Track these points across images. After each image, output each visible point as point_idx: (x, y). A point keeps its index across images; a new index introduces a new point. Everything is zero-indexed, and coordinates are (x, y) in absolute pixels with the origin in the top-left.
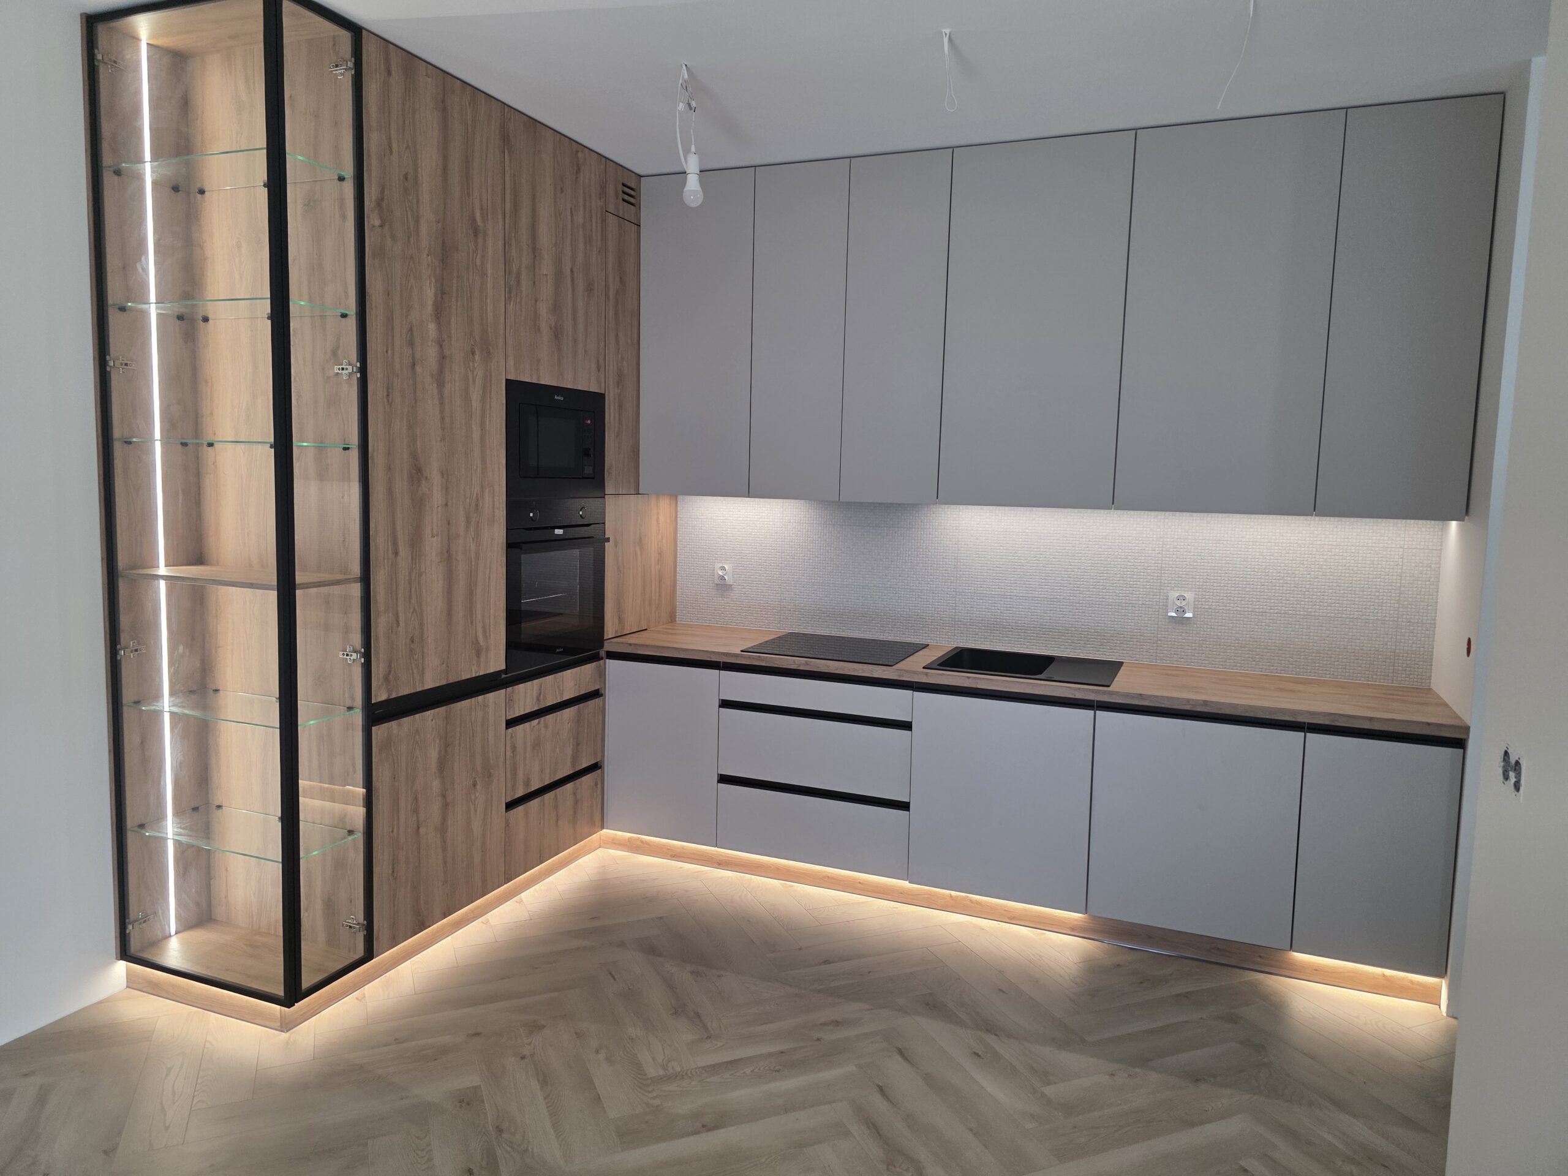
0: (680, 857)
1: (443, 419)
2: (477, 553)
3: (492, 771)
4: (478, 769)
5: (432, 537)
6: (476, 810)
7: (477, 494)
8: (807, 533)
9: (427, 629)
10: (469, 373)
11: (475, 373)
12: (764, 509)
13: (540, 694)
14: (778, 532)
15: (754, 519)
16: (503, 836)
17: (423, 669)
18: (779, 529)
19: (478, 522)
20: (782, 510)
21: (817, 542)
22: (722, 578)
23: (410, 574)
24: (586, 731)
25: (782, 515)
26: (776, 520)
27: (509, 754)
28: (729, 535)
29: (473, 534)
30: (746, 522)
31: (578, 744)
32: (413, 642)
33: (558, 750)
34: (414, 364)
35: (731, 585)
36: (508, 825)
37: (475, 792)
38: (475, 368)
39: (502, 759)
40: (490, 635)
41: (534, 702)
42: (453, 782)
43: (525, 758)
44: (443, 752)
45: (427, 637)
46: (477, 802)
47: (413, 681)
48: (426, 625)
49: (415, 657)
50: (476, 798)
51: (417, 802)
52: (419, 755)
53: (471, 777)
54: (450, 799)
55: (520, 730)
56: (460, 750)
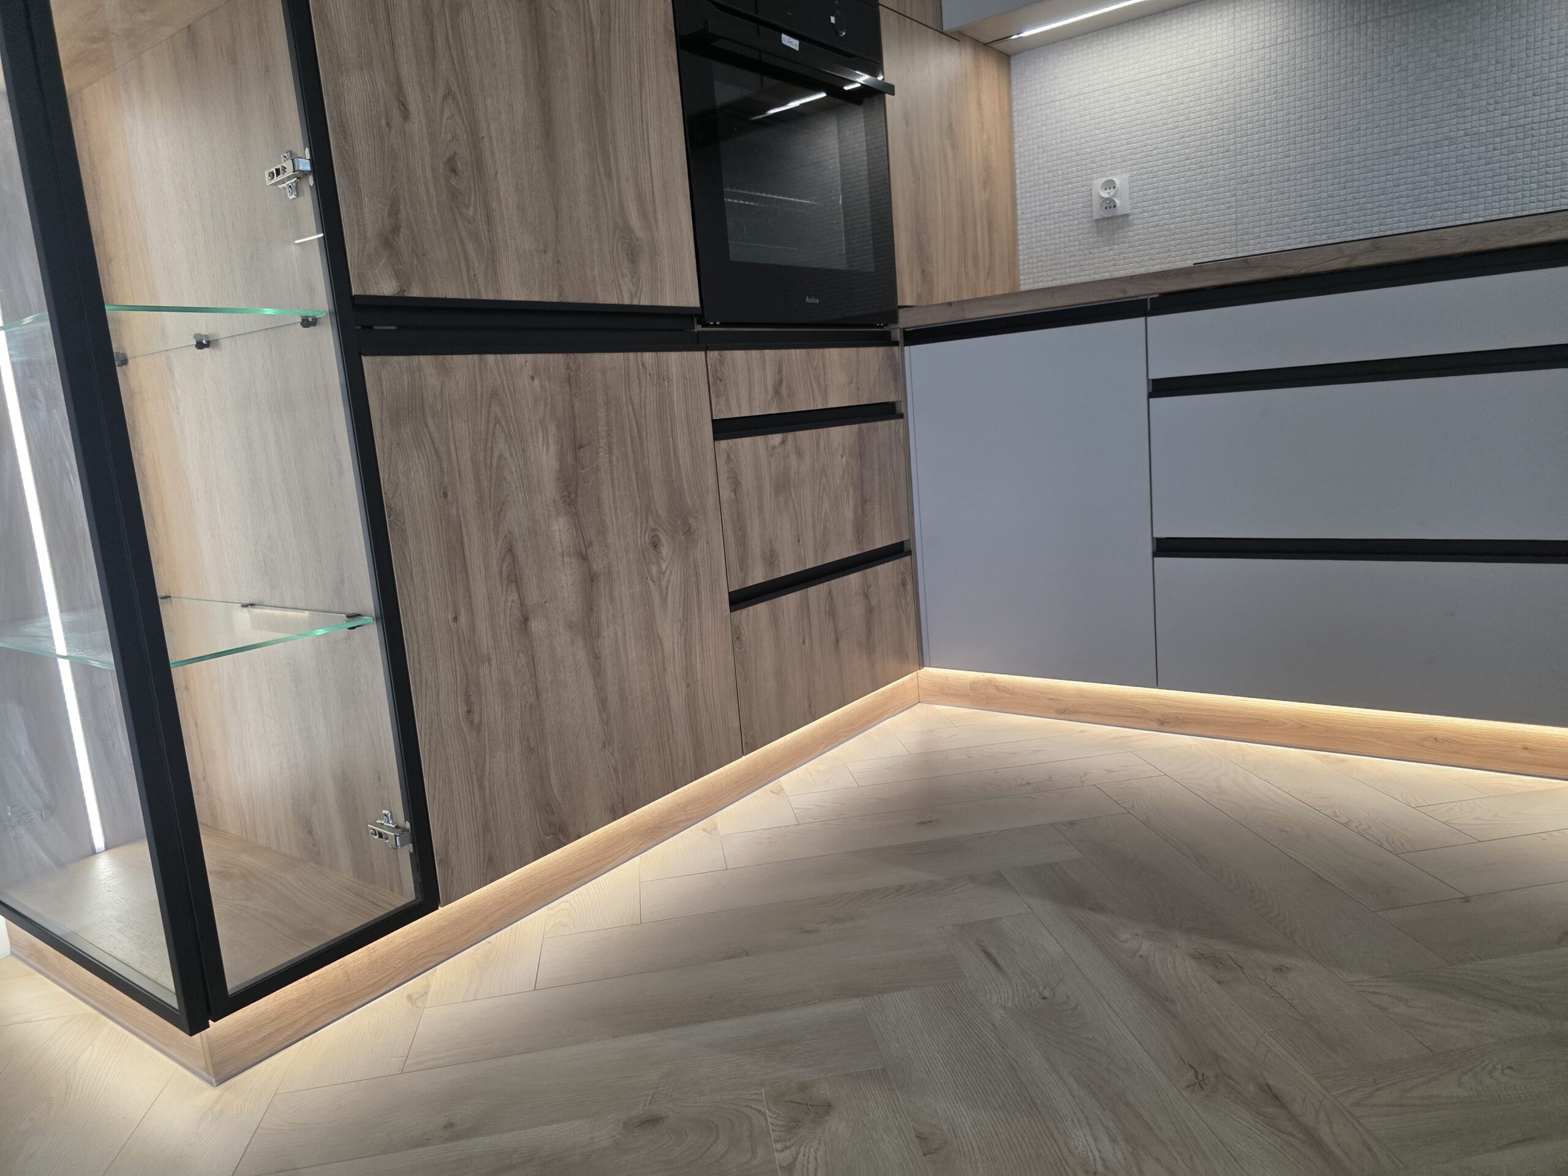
0: (1075, 712)
3: (691, 521)
4: (660, 512)
6: (664, 599)
8: (1292, 62)
9: (493, 154)
12: (1191, 39)
13: (781, 382)
14: (1225, 78)
15: (1169, 68)
16: (731, 658)
18: (1226, 73)
20: (1231, 29)
21: (1317, 75)
22: (1110, 204)
24: (876, 478)
25: (1232, 41)
26: (1219, 56)
27: (726, 494)
28: (1117, 116)
30: (1153, 79)
31: (864, 501)
33: (826, 505)
35: (1127, 215)
36: (738, 638)
37: (658, 561)
39: (711, 500)
40: (656, 220)
41: (769, 397)
42: (602, 531)
43: (761, 508)
44: (569, 459)
45: (492, 171)
46: (664, 583)
47: (468, 270)
48: (486, 139)
49: (464, 211)
50: (662, 573)
51: (514, 559)
52: (507, 455)
53: (644, 525)
54: (598, 566)
55: (745, 445)
56: (611, 461)
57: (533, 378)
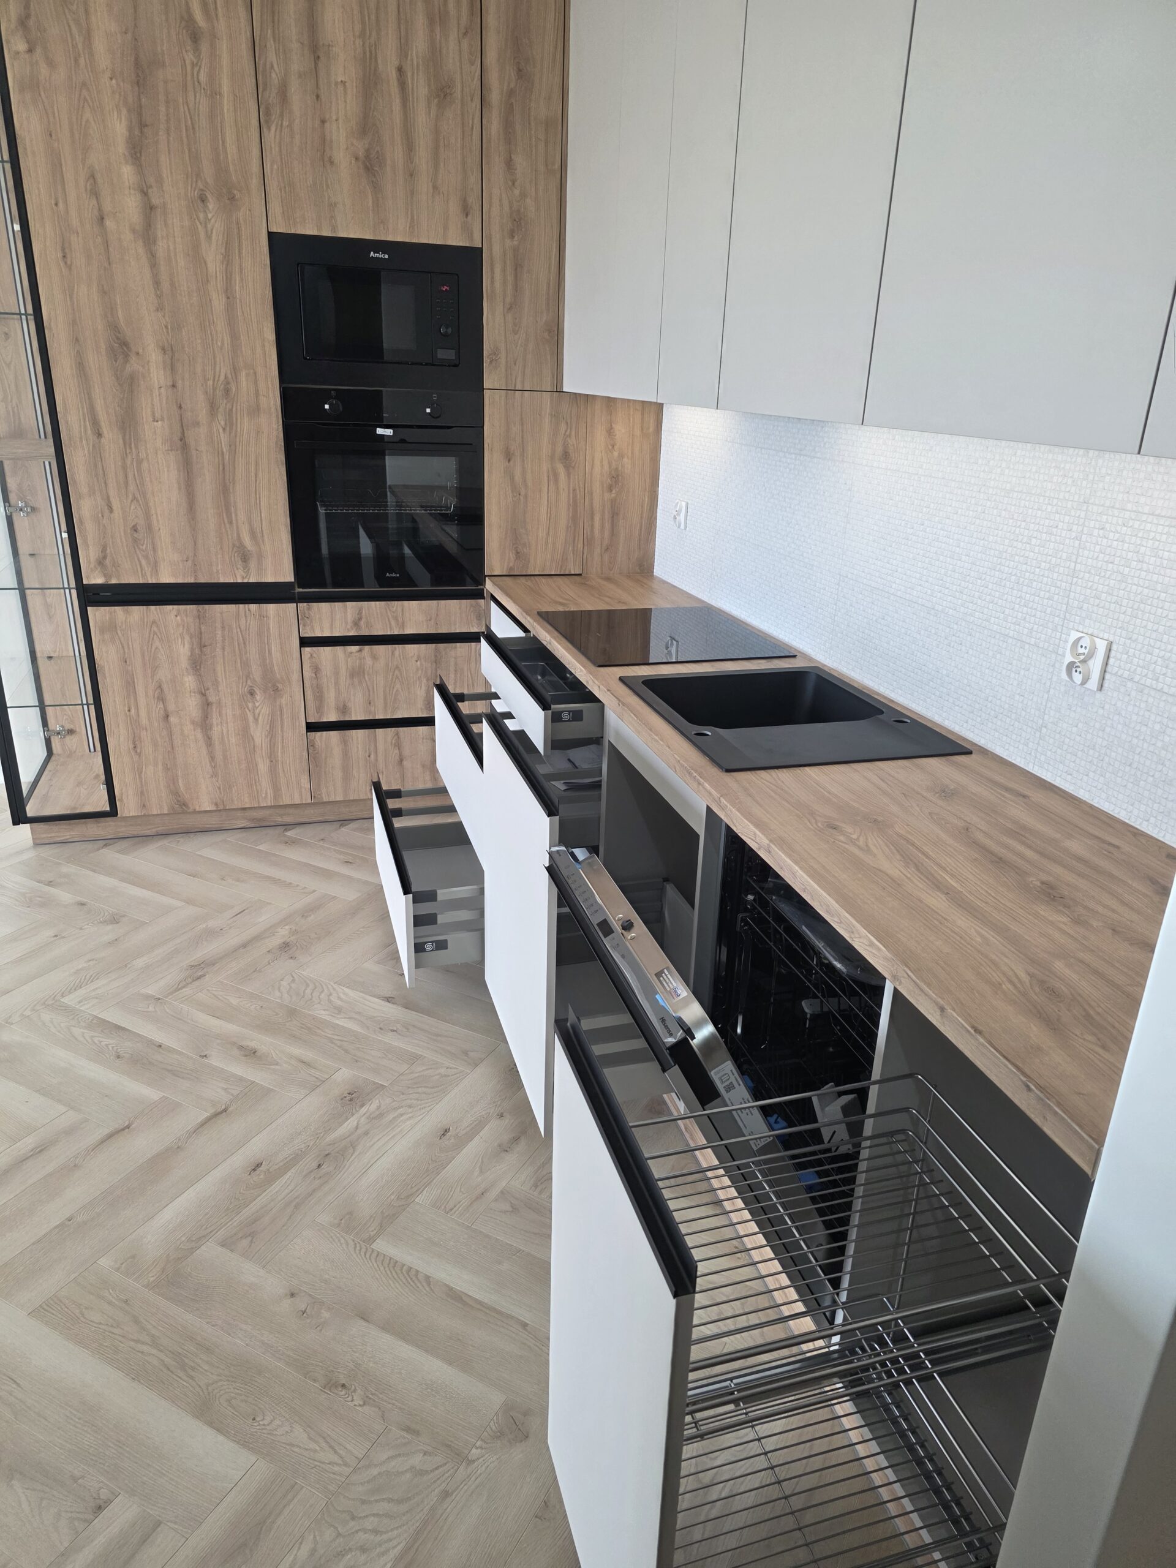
1: (157, 284)
2: (232, 445)
3: (279, 685)
4: (256, 679)
5: (154, 421)
6: (256, 720)
7: (226, 377)
9: (158, 521)
10: (199, 226)
11: (209, 226)
13: (360, 619)
16: (305, 754)
17: (156, 563)
19: (231, 410)
23: (124, 460)
27: (308, 675)
29: (223, 423)
32: (136, 531)
34: (102, 218)
36: (312, 745)
37: (253, 701)
38: (210, 220)
39: (296, 676)
40: (263, 541)
41: (349, 627)
42: (216, 684)
43: (337, 684)
44: (197, 651)
45: (158, 529)
46: (257, 712)
47: (142, 571)
48: (154, 516)
49: (141, 547)
50: (255, 707)
51: (162, 690)
52: (160, 647)
53: (244, 684)
54: (212, 698)
55: (326, 652)
56: (224, 654)
57: (176, 616)
